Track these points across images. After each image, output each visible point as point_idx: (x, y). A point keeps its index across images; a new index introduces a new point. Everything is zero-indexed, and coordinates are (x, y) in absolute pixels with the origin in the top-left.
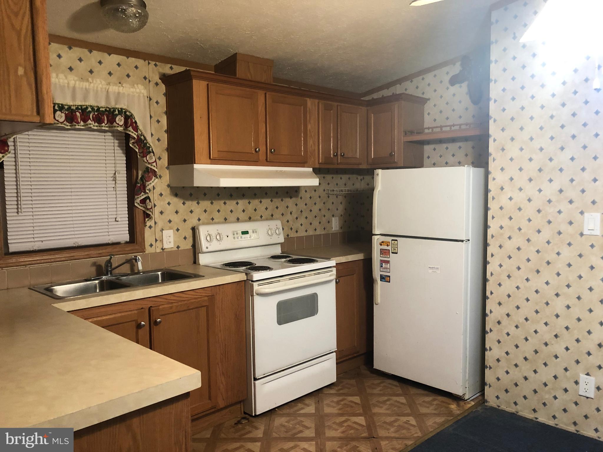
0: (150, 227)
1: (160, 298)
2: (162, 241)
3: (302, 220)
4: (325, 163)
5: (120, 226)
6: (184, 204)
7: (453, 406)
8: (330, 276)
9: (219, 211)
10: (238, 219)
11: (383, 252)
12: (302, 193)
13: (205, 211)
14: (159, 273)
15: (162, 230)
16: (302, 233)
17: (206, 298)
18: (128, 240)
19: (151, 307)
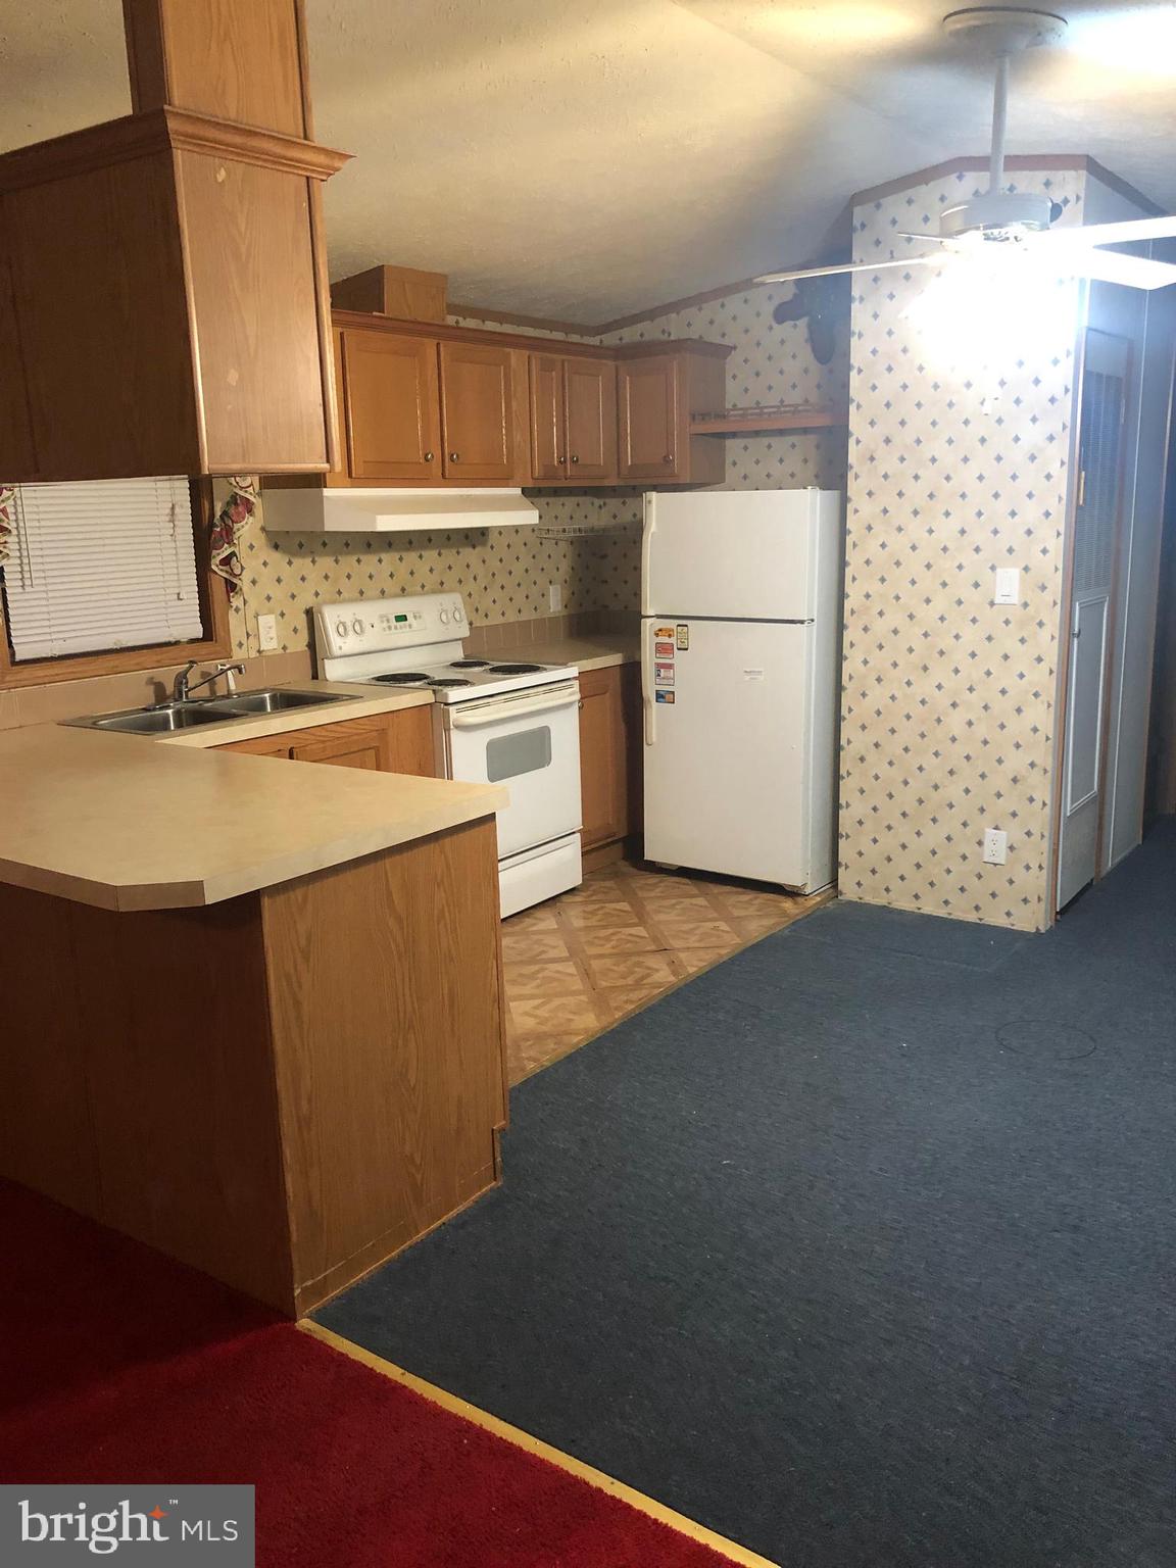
0: (237, 610)
1: (306, 733)
2: (258, 636)
3: (495, 592)
4: (545, 478)
5: (186, 608)
6: (290, 563)
7: (788, 905)
8: (571, 694)
9: (349, 577)
10: (383, 592)
11: (663, 649)
12: (493, 538)
13: (326, 577)
14: (267, 695)
15: (256, 616)
16: (496, 619)
17: (375, 734)
18: (200, 635)
19: (293, 747)
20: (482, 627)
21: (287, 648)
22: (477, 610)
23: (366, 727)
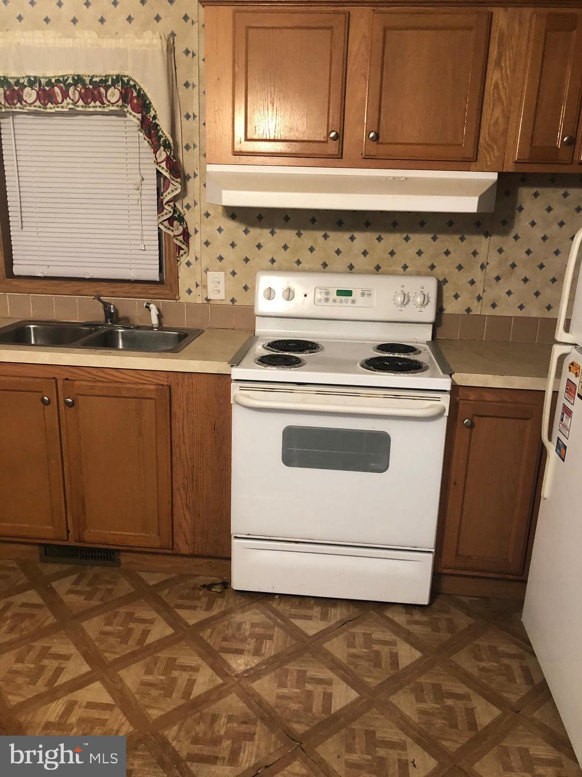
0: (188, 264)
2: (205, 287)
5: (148, 257)
6: (246, 232)
8: (430, 407)
9: (312, 249)
10: (351, 267)
11: (570, 389)
13: (285, 247)
15: (207, 270)
16: (506, 311)
17: (153, 387)
18: (158, 279)
19: (67, 379)
20: (486, 316)
21: (236, 301)
22: (479, 298)
23: (148, 379)
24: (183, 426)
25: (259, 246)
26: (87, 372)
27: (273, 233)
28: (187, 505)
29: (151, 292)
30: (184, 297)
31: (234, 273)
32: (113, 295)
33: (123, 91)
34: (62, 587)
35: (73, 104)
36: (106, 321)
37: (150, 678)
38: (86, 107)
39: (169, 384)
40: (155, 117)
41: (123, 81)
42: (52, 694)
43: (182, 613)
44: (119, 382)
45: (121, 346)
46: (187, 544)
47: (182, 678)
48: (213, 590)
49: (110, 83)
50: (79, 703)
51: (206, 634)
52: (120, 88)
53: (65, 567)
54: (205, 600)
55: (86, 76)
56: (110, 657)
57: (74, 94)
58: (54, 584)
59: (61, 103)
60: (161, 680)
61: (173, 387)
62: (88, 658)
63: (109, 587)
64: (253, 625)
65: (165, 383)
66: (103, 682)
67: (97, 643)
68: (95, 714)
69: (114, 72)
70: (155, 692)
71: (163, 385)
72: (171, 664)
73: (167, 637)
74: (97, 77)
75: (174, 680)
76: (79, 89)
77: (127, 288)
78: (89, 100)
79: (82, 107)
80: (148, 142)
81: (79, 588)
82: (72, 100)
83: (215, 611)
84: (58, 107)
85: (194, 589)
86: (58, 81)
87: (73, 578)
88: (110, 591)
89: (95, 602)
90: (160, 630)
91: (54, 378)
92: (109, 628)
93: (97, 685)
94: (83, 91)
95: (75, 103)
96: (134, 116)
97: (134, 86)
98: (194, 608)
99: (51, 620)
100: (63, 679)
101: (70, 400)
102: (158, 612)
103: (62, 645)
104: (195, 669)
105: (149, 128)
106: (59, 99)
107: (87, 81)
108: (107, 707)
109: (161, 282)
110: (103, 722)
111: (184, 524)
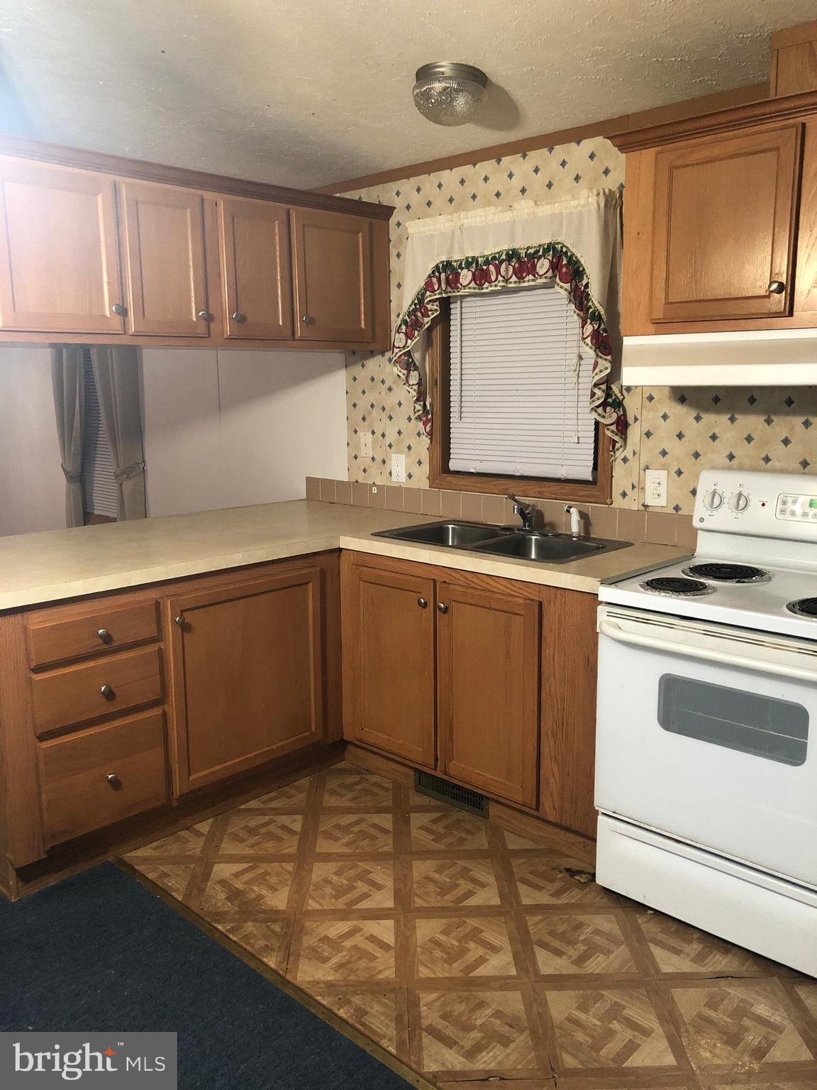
0: (625, 460)
1: (461, 574)
2: (643, 489)
6: (698, 419)
9: (786, 442)
13: (749, 439)
15: (646, 468)
17: (521, 601)
18: (591, 479)
19: (445, 582)
21: (680, 509)
23: (519, 591)
24: (554, 654)
25: (714, 437)
26: (463, 576)
27: (732, 420)
28: (555, 758)
29: (580, 493)
30: (618, 502)
31: (679, 473)
32: (539, 495)
33: (554, 260)
34: (418, 820)
35: (503, 281)
36: (524, 526)
37: (443, 938)
38: (519, 282)
39: (541, 600)
40: (587, 286)
41: (554, 249)
42: (344, 915)
43: (523, 889)
44: (490, 591)
45: (533, 556)
46: (555, 808)
47: (475, 951)
48: (576, 877)
49: (541, 253)
50: (362, 932)
51: (532, 920)
52: (550, 258)
53: (435, 803)
54: (558, 884)
55: (521, 249)
56: (419, 902)
57: (507, 268)
58: (413, 816)
59: (495, 281)
60: (453, 945)
61: (545, 605)
62: (397, 895)
63: (464, 835)
64: (597, 932)
65: (538, 599)
66: (397, 922)
67: (415, 886)
68: (370, 947)
69: (546, 240)
70: (438, 953)
71: (533, 600)
72: (474, 935)
73: (489, 907)
74: (532, 248)
75: (464, 951)
76: (513, 264)
77: (555, 487)
78: (524, 275)
79: (515, 282)
80: (578, 315)
81: (434, 827)
82: (503, 277)
83: (564, 900)
84: (491, 286)
85: (554, 869)
86: (494, 258)
87: (436, 815)
88: (462, 840)
89: (440, 846)
90: (488, 896)
91: (434, 579)
92: (436, 876)
93: (390, 923)
94: (517, 265)
95: (507, 280)
96: (562, 287)
97: (566, 252)
98: (540, 888)
99: (389, 848)
100: (365, 905)
101: (442, 605)
102: (497, 877)
103: (383, 875)
104: (495, 949)
105: (580, 298)
106: (493, 278)
107: (523, 253)
108: (385, 946)
109: (593, 483)
110: (373, 958)
111: (551, 781)
